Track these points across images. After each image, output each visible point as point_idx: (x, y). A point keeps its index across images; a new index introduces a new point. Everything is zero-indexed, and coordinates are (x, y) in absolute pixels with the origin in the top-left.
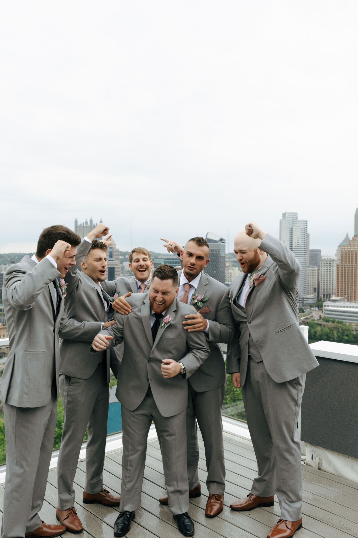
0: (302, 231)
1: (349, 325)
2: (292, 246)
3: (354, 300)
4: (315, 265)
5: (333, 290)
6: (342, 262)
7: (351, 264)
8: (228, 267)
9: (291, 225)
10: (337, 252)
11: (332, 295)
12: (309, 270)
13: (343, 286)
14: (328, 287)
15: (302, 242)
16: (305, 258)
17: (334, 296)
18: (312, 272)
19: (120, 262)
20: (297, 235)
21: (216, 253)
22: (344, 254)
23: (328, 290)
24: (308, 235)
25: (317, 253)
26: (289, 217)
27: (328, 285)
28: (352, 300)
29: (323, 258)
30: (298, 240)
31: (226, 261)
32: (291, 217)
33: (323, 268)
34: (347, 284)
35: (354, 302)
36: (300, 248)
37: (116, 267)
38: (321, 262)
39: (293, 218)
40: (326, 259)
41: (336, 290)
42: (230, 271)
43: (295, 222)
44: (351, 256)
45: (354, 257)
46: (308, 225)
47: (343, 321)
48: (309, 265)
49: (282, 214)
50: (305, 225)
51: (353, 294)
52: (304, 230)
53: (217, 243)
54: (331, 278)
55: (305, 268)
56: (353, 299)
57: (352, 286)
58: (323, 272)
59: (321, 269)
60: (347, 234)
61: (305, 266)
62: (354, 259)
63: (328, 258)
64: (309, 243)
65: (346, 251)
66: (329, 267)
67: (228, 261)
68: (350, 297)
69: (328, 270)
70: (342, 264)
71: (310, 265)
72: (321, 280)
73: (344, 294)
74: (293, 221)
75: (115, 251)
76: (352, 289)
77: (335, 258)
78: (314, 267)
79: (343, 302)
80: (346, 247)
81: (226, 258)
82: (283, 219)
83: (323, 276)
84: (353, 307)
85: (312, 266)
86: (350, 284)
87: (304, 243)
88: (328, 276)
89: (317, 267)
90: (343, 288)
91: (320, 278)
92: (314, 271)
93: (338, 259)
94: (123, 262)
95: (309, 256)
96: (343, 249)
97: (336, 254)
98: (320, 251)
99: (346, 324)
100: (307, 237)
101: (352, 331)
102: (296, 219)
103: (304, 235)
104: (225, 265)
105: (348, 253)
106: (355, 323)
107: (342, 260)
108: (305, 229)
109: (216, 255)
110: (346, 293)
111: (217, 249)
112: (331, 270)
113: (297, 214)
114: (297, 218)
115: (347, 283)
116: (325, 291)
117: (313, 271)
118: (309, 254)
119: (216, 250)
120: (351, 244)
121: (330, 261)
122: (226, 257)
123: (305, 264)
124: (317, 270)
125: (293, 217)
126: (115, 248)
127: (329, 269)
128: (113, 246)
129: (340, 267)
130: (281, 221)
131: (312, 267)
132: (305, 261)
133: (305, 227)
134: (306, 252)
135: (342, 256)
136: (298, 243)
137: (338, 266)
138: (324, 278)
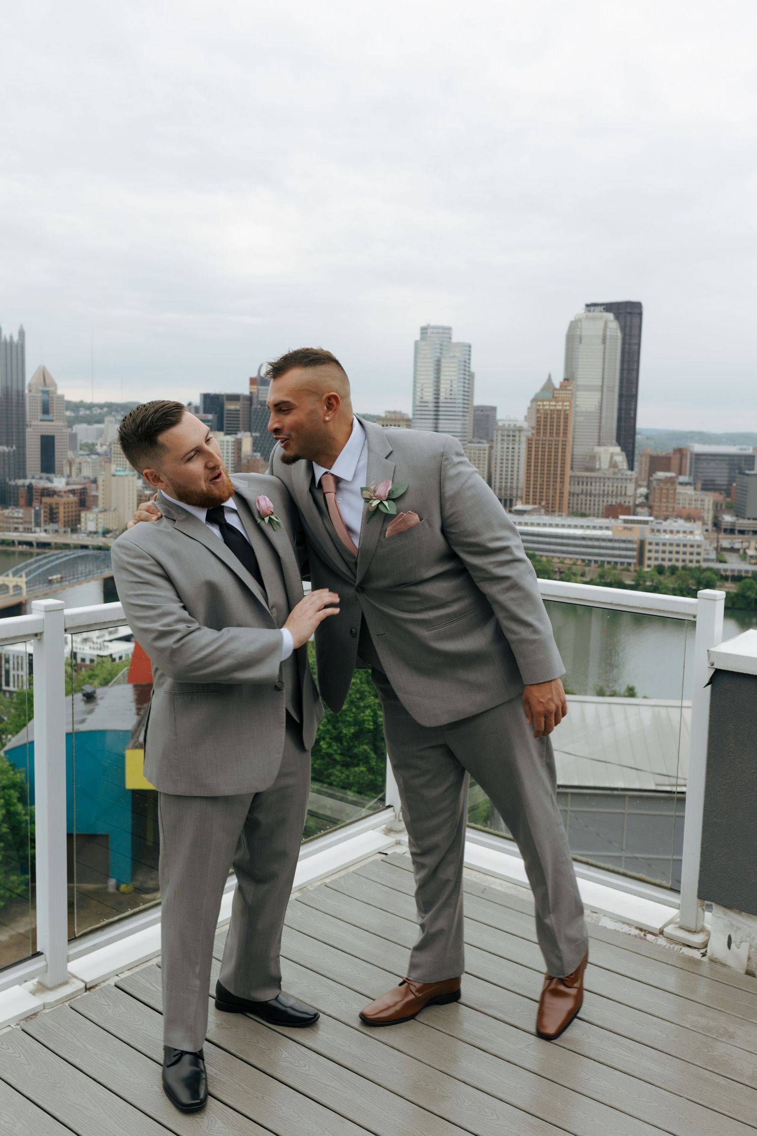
0: (459, 365)
1: (548, 561)
2: (439, 398)
3: (559, 511)
4: (484, 439)
5: (517, 491)
6: (537, 433)
7: (554, 438)
9: (437, 353)
10: (529, 413)
11: (517, 500)
12: (471, 450)
13: (539, 483)
14: (509, 485)
15: (459, 391)
16: (464, 424)
17: (519, 502)
18: (477, 452)
19: (66, 424)
20: (450, 374)
22: (542, 416)
23: (509, 490)
24: (471, 376)
25: (488, 413)
26: (433, 335)
27: (509, 481)
28: (555, 511)
29: (500, 424)
30: (451, 386)
32: (438, 335)
33: (499, 446)
34: (545, 479)
35: (559, 516)
36: (455, 403)
37: (58, 434)
38: (495, 432)
39: (443, 337)
40: (507, 425)
41: (525, 490)
43: (446, 346)
44: (555, 420)
45: (562, 424)
46: (472, 354)
47: (537, 553)
48: (471, 438)
49: (420, 329)
50: (466, 354)
51: (557, 498)
52: (463, 363)
54: (516, 466)
56: (557, 509)
57: (556, 482)
58: (499, 454)
59: (496, 447)
60: (550, 376)
61: (464, 440)
62: (562, 428)
63: (509, 425)
64: (473, 391)
65: (547, 410)
66: (511, 443)
68: (550, 505)
69: (510, 450)
70: (538, 438)
71: (474, 437)
72: (496, 471)
73: (540, 499)
74: (442, 345)
75: (55, 399)
76: (556, 489)
77: (525, 425)
78: (482, 443)
79: (537, 515)
80: (547, 403)
82: (422, 339)
83: (499, 461)
84: (557, 526)
85: (478, 440)
86: (552, 480)
87: (464, 391)
88: (510, 462)
89: (488, 443)
90: (538, 486)
91: (493, 465)
92: (482, 452)
93: (529, 427)
94: (74, 424)
95: (472, 419)
96: (541, 407)
97: (526, 417)
98: (494, 409)
99: (541, 559)
100: (469, 380)
101: (552, 573)
102: (449, 340)
103: (465, 374)
105: (551, 414)
106: (559, 558)
107: (537, 429)
108: (465, 362)
110: (544, 498)
112: (516, 450)
113: (450, 329)
114: (450, 338)
115: (545, 476)
116: (503, 492)
117: (479, 450)
118: (472, 415)
120: (558, 395)
121: (514, 431)
123: (464, 436)
124: (487, 449)
125: (442, 335)
126: (55, 392)
127: (511, 446)
128: (51, 389)
129: (534, 442)
130: (416, 343)
131: (479, 443)
132: (464, 430)
133: (467, 357)
134: (466, 410)
135: (538, 421)
136: (451, 392)
137: (529, 442)
138: (502, 465)
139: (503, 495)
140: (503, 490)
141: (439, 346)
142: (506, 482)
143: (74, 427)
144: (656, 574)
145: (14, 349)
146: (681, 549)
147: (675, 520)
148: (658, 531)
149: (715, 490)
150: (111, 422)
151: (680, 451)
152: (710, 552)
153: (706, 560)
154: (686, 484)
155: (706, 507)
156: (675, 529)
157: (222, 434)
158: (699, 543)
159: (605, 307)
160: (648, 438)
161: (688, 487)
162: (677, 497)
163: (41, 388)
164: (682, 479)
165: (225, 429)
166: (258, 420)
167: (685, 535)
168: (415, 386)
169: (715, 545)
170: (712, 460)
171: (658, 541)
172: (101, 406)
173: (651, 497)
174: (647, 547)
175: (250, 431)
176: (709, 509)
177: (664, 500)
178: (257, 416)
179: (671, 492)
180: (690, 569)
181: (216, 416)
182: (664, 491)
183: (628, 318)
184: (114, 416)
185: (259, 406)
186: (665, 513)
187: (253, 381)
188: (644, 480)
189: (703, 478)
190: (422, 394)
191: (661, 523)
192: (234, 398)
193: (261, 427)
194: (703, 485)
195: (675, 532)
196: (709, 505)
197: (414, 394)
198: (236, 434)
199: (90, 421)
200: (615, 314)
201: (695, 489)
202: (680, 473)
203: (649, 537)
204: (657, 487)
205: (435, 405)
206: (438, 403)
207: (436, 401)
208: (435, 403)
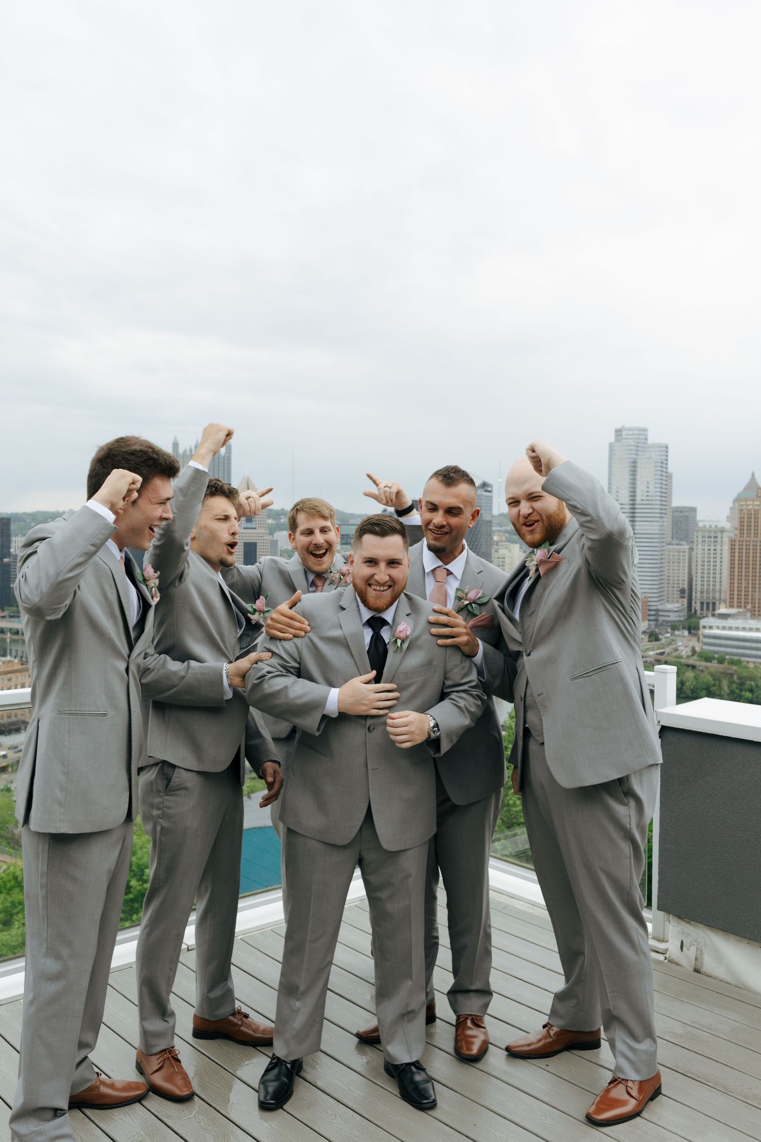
0: (656, 466)
1: (755, 667)
2: (635, 500)
4: (685, 541)
5: (720, 594)
6: (740, 533)
7: (759, 538)
8: (497, 543)
9: (633, 454)
10: (731, 513)
11: (720, 603)
12: (670, 552)
13: (743, 585)
14: (711, 587)
15: (657, 492)
16: (662, 526)
17: (723, 605)
18: (677, 554)
19: (267, 531)
20: (647, 478)
22: (746, 516)
23: (711, 593)
24: (669, 477)
25: (687, 514)
26: (629, 437)
27: (711, 583)
29: (700, 525)
30: (648, 487)
31: (494, 531)
32: (634, 437)
33: (700, 547)
34: (750, 582)
36: (652, 504)
37: (260, 541)
38: (695, 533)
39: (639, 439)
40: (707, 526)
41: (728, 593)
42: (502, 552)
43: (642, 447)
46: (670, 454)
47: (743, 659)
48: (670, 539)
49: (614, 431)
50: (662, 455)
52: (660, 464)
54: (718, 568)
55: (662, 546)
58: (700, 556)
59: (697, 549)
60: (753, 475)
61: (662, 542)
63: (710, 526)
64: (671, 493)
65: (751, 510)
66: (712, 545)
67: (499, 531)
68: (757, 609)
69: (712, 552)
70: (741, 539)
71: (672, 539)
72: (696, 573)
73: (745, 603)
74: (637, 446)
77: (727, 526)
78: (681, 545)
79: (742, 619)
80: (751, 503)
81: (494, 525)
82: (617, 441)
83: (700, 563)
85: (677, 542)
86: (757, 582)
87: (661, 492)
88: (712, 564)
89: (688, 544)
90: (743, 589)
91: (694, 568)
92: (682, 554)
93: (731, 527)
94: (275, 532)
95: (671, 520)
96: (744, 507)
97: (728, 517)
98: (694, 510)
99: (747, 665)
100: (666, 481)
102: (644, 441)
103: (662, 475)
104: (492, 539)
105: (755, 514)
107: (740, 530)
108: (662, 463)
110: (750, 601)
112: (718, 552)
113: (646, 430)
114: (646, 439)
115: (751, 578)
116: (705, 595)
117: (678, 552)
118: (671, 517)
121: (715, 532)
122: (494, 521)
123: (663, 538)
124: (687, 551)
125: (637, 437)
129: (737, 543)
130: (611, 445)
131: (678, 544)
132: (662, 532)
133: (664, 457)
134: (663, 511)
135: (741, 522)
136: (648, 494)
137: (732, 543)
138: (703, 567)
139: (705, 598)
140: (705, 593)
141: (634, 448)
142: (708, 585)
143: (275, 534)
145: (221, 461)
190: (617, 496)
205: (631, 506)
206: (634, 504)
207: (631, 502)
208: (631, 504)
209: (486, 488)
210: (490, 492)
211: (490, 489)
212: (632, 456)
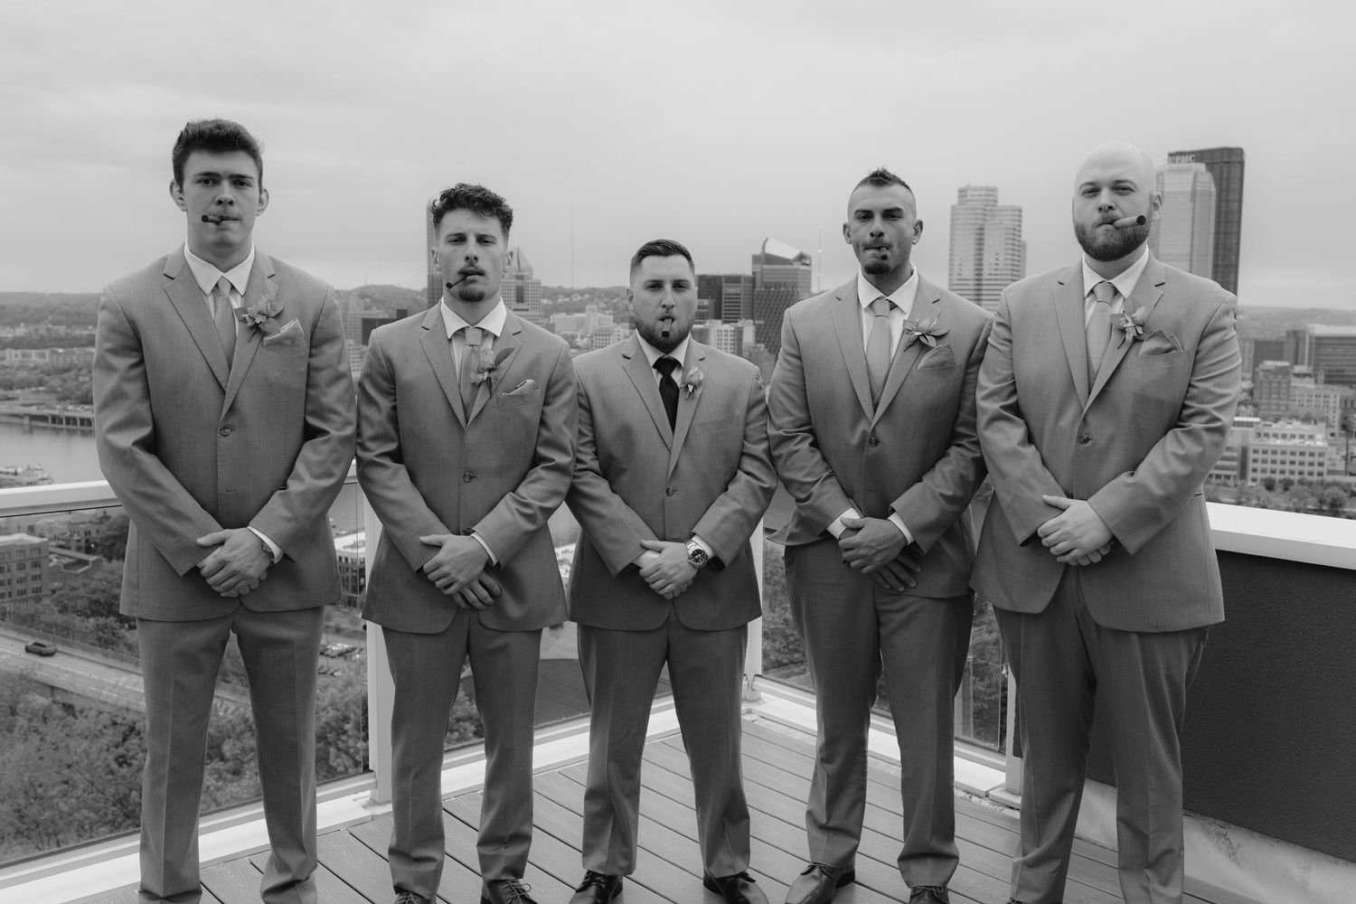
0: (1006, 234)
2: (981, 275)
9: (980, 219)
15: (1008, 265)
19: (542, 313)
20: (995, 246)
21: (788, 292)
24: (1022, 247)
26: (974, 198)
30: (997, 259)
32: (982, 198)
36: (1001, 280)
39: (987, 200)
43: (991, 211)
46: (1023, 224)
49: (957, 191)
50: (1015, 220)
52: (1012, 231)
53: (789, 267)
64: (1025, 266)
74: (985, 210)
75: (530, 285)
82: (960, 203)
87: (1013, 265)
94: (552, 314)
100: (1019, 251)
102: (993, 203)
103: (1013, 245)
108: (1014, 229)
109: (787, 297)
111: (790, 280)
114: (996, 201)
119: (788, 284)
125: (985, 198)
126: (530, 277)
128: (525, 274)
130: (953, 209)
133: (1017, 223)
136: (997, 267)
141: (981, 212)
143: (551, 317)
144: (1264, 489)
146: (1298, 458)
147: (1290, 421)
148: (1267, 435)
149: (1343, 383)
150: (592, 310)
151: (1296, 335)
152: (1338, 462)
153: (1330, 472)
154: (1304, 375)
155: (1331, 405)
156: (1289, 433)
157: (720, 322)
158: (1322, 451)
159: (1194, 156)
160: (1252, 319)
161: (1307, 379)
162: (1292, 393)
163: (515, 273)
164: (1298, 369)
165: (723, 316)
166: (762, 306)
167: (1302, 440)
168: (951, 260)
169: (1344, 453)
170: (1339, 344)
171: (1265, 448)
172: (582, 293)
173: (1256, 393)
174: (1251, 456)
175: (752, 318)
176: (1334, 407)
177: (1274, 396)
178: (761, 300)
179: (1284, 385)
180: (1310, 484)
181: (714, 301)
182: (1274, 385)
183: (1225, 169)
184: (597, 304)
185: (763, 289)
186: (1276, 413)
187: (756, 259)
188: (1248, 372)
189: (1327, 368)
190: (960, 270)
191: (1270, 426)
192: (735, 280)
193: (766, 313)
194: (1326, 376)
195: (1289, 436)
196: (1335, 402)
197: (951, 270)
198: (737, 322)
199: (569, 310)
200: (1206, 164)
201: (1316, 382)
202: (1296, 362)
203: (1253, 442)
204: (1264, 380)
205: (977, 282)
206: (981, 280)
207: (977, 277)
208: (977, 280)
209: (803, 261)
210: (807, 265)
211: (808, 262)
212: (978, 222)
